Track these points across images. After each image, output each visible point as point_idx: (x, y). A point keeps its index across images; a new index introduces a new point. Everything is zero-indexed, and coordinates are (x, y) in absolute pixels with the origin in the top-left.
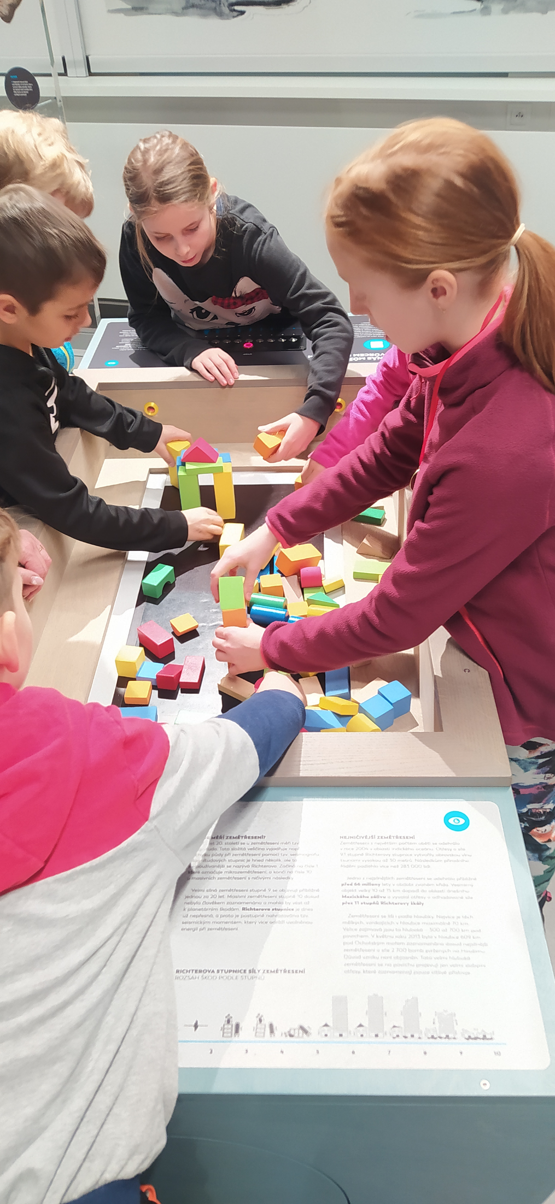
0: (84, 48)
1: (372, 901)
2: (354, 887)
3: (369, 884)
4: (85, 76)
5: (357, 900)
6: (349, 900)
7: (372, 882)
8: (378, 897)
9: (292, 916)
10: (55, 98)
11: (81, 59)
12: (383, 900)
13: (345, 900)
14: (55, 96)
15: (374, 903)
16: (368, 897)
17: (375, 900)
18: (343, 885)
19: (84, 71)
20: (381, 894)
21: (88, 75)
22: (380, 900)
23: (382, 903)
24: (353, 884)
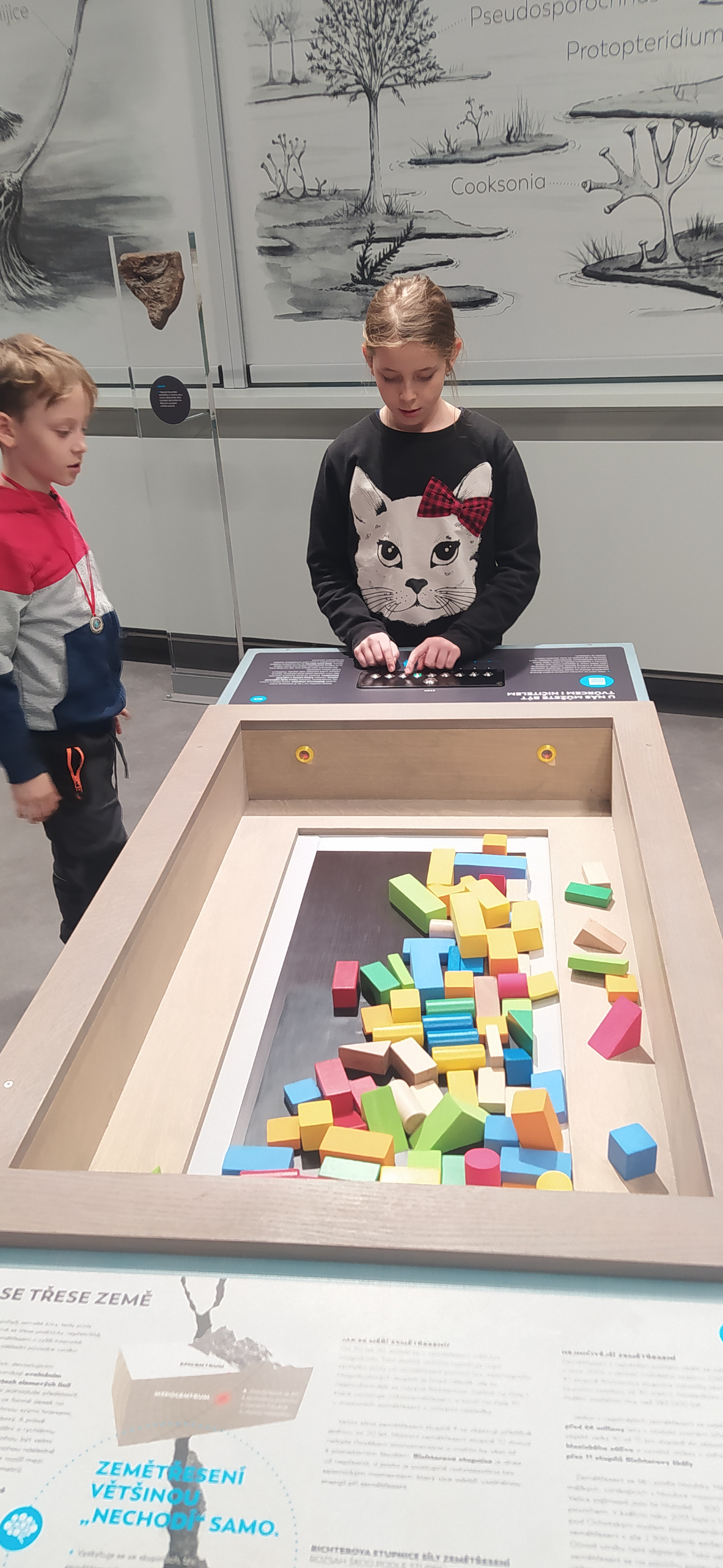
0: (245, 356)
1: (612, 1454)
2: (584, 1432)
3: (607, 1428)
4: (244, 387)
5: (589, 1452)
6: (577, 1452)
7: (612, 1425)
8: (621, 1449)
9: (488, 1472)
10: (208, 411)
11: (241, 368)
12: (630, 1455)
13: (570, 1451)
14: (208, 408)
15: (615, 1459)
16: (605, 1449)
17: (617, 1454)
18: (566, 1427)
19: (242, 382)
20: (626, 1446)
21: (247, 386)
22: (624, 1455)
23: (628, 1459)
24: (583, 1427)
